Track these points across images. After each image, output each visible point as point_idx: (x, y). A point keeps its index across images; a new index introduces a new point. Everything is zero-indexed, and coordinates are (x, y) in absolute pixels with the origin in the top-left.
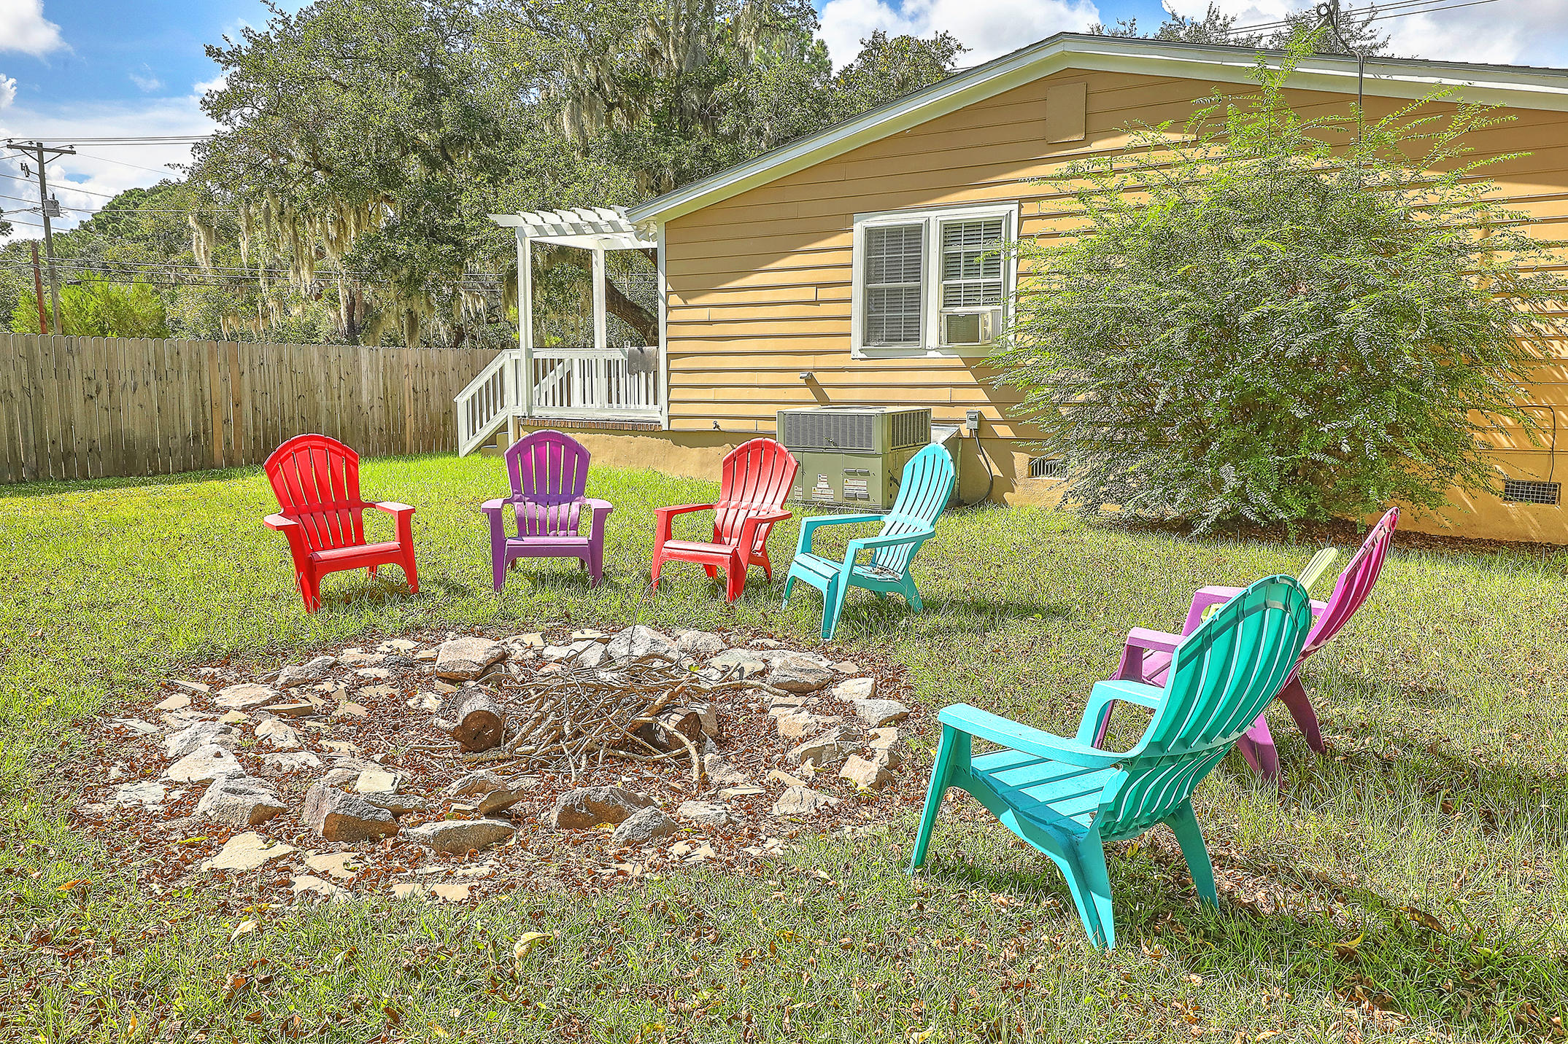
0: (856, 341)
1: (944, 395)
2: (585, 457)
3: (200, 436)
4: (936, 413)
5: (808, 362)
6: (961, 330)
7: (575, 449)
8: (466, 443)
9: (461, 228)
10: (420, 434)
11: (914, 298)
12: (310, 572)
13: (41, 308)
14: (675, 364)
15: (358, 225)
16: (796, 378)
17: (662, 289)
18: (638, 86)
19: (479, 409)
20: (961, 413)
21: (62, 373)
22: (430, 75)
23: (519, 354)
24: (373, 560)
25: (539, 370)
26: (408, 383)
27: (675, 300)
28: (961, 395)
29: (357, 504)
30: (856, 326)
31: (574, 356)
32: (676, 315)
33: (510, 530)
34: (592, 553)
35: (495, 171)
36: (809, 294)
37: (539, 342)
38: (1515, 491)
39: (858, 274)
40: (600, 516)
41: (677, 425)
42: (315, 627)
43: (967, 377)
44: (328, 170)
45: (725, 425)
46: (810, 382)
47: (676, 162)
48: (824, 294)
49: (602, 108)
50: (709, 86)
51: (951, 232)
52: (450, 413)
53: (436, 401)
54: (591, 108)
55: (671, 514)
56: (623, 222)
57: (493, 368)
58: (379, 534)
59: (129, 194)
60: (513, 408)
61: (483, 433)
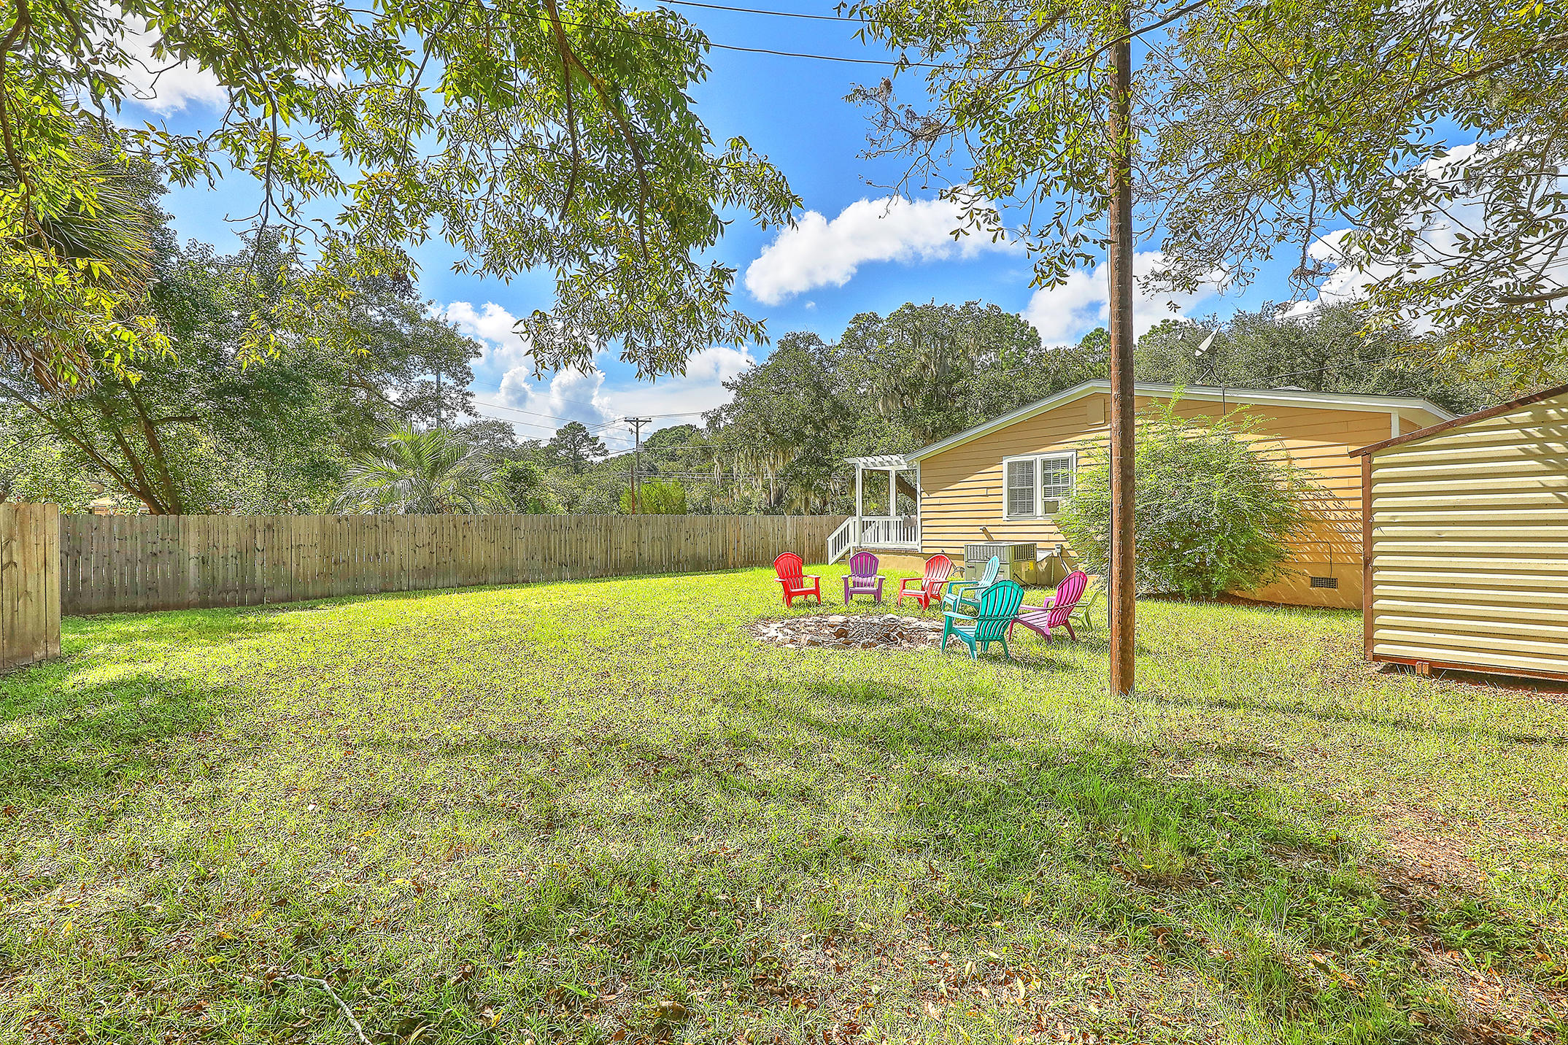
0: (1005, 513)
1: (1045, 537)
2: (877, 562)
3: (724, 555)
4: (1039, 545)
5: (984, 522)
6: (1051, 508)
7: (875, 558)
8: (832, 559)
9: (831, 459)
10: (811, 555)
11: (1031, 493)
12: (789, 595)
13: (633, 495)
14: (925, 523)
15: (784, 458)
16: (978, 530)
17: (919, 491)
18: (916, 385)
19: (839, 543)
20: (1053, 545)
21: (678, 530)
22: (818, 386)
23: (856, 519)
24: (806, 593)
25: (865, 526)
26: (806, 532)
27: (924, 495)
28: (1052, 537)
29: (801, 576)
30: (1005, 506)
31: (880, 520)
32: (924, 502)
33: (851, 585)
34: (878, 594)
35: (847, 432)
36: (984, 492)
37: (866, 513)
38: (1316, 582)
39: (1005, 483)
40: (881, 580)
41: (925, 551)
42: (791, 612)
43: (1055, 529)
44: (773, 434)
45: (946, 551)
46: (985, 531)
47: (933, 423)
48: (990, 492)
49: (898, 396)
50: (951, 383)
51: (1046, 464)
52: (824, 546)
53: (818, 540)
54: (893, 398)
55: (905, 581)
56: (902, 461)
57: (845, 525)
58: (808, 584)
59: (660, 431)
60: (852, 544)
61: (839, 554)
